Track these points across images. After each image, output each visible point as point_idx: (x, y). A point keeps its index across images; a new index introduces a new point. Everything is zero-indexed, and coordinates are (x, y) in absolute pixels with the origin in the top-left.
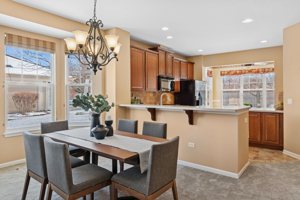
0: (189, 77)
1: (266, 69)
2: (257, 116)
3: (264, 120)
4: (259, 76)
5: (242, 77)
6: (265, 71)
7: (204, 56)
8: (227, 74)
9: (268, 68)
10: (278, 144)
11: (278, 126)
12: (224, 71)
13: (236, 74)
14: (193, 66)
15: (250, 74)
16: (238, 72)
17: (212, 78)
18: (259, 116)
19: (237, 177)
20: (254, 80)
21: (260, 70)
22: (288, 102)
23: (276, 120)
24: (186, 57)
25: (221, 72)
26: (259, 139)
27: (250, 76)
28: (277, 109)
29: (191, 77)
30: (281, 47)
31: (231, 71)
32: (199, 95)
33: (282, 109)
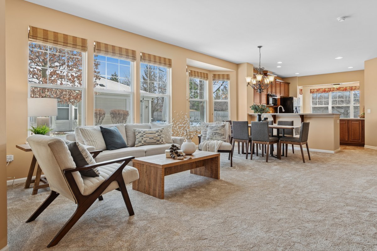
0: (286, 95)
1: (354, 87)
2: (345, 123)
3: (350, 125)
4: (347, 93)
5: (331, 94)
6: (352, 89)
7: (298, 77)
8: (316, 92)
9: (355, 86)
10: (361, 141)
11: (361, 129)
12: (313, 89)
13: (325, 91)
14: (289, 85)
15: (338, 91)
16: (327, 90)
17: (302, 95)
18: (347, 123)
19: (334, 153)
20: (342, 97)
21: (347, 88)
22: (368, 111)
23: (359, 125)
24: (283, 78)
25: (311, 90)
26: (346, 140)
27: (338, 93)
28: (360, 118)
29: (288, 94)
30: (363, 71)
31: (320, 89)
32: (296, 109)
33: (364, 117)
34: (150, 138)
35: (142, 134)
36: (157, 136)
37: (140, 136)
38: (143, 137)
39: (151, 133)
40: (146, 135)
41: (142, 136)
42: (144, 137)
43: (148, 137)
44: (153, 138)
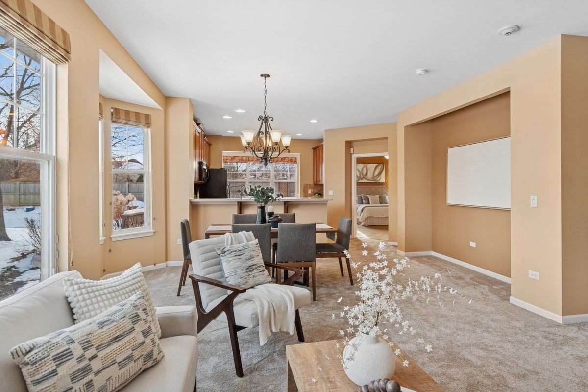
34: (122, 364)
35: (81, 359)
36: (141, 338)
37: (74, 378)
38: (91, 377)
39: (116, 339)
40: (101, 354)
41: (86, 370)
42: (98, 373)
43: (114, 362)
44: (130, 358)
